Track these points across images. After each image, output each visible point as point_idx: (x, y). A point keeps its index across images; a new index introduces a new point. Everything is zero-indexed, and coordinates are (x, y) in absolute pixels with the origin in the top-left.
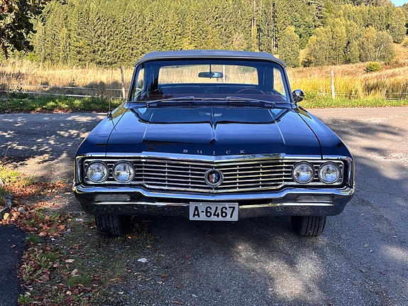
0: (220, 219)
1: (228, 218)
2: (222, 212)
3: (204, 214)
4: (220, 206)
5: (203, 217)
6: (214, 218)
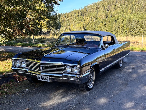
0: (45, 81)
1: (47, 81)
2: (45, 79)
3: (41, 78)
4: (45, 77)
5: (41, 80)
6: (43, 80)
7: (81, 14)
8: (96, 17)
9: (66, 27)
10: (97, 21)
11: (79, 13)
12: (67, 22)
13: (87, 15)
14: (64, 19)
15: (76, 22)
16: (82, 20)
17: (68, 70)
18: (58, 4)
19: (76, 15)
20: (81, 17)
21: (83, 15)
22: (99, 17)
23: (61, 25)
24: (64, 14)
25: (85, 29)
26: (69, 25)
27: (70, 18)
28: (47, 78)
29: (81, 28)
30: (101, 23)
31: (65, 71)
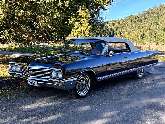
4: (33, 81)
5: (31, 84)
7: (139, 20)
8: (157, 23)
9: (120, 35)
10: (157, 28)
11: (136, 18)
12: (121, 29)
13: (146, 22)
14: (119, 26)
15: (132, 29)
16: (139, 27)
17: (54, 75)
18: (104, 9)
19: (133, 21)
20: (138, 23)
21: (141, 21)
22: (160, 23)
23: (115, 32)
24: (118, 20)
25: (143, 37)
26: (124, 32)
27: (125, 24)
28: (35, 83)
29: (138, 36)
30: (163, 31)
31: (51, 76)
